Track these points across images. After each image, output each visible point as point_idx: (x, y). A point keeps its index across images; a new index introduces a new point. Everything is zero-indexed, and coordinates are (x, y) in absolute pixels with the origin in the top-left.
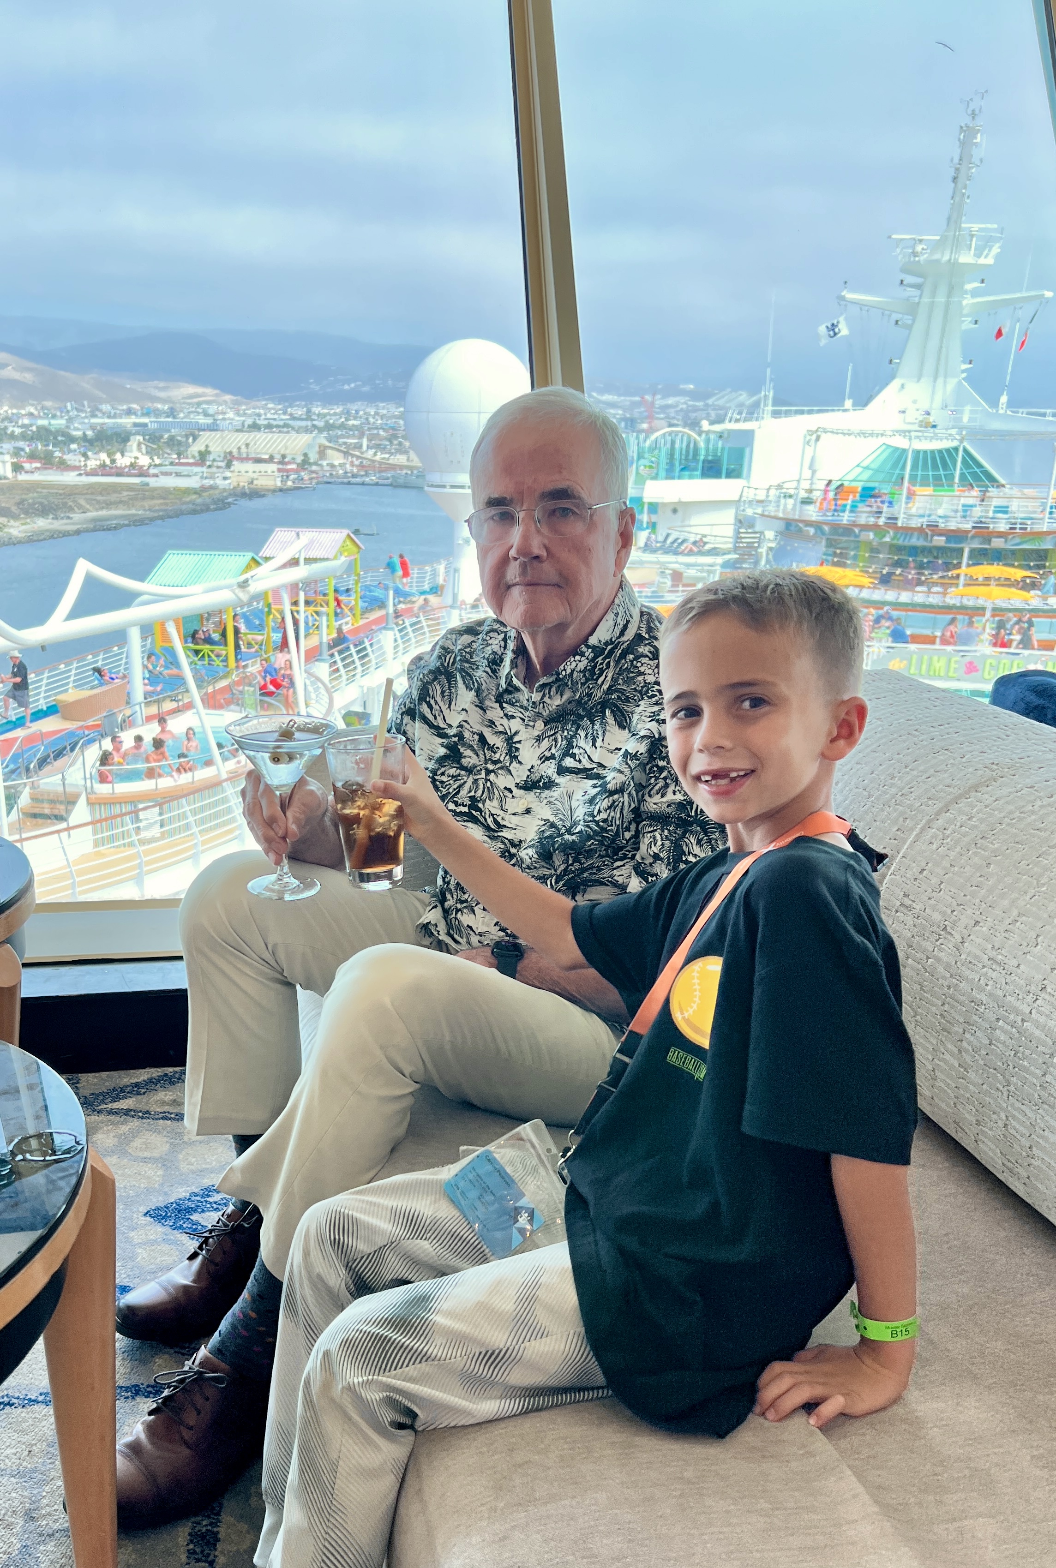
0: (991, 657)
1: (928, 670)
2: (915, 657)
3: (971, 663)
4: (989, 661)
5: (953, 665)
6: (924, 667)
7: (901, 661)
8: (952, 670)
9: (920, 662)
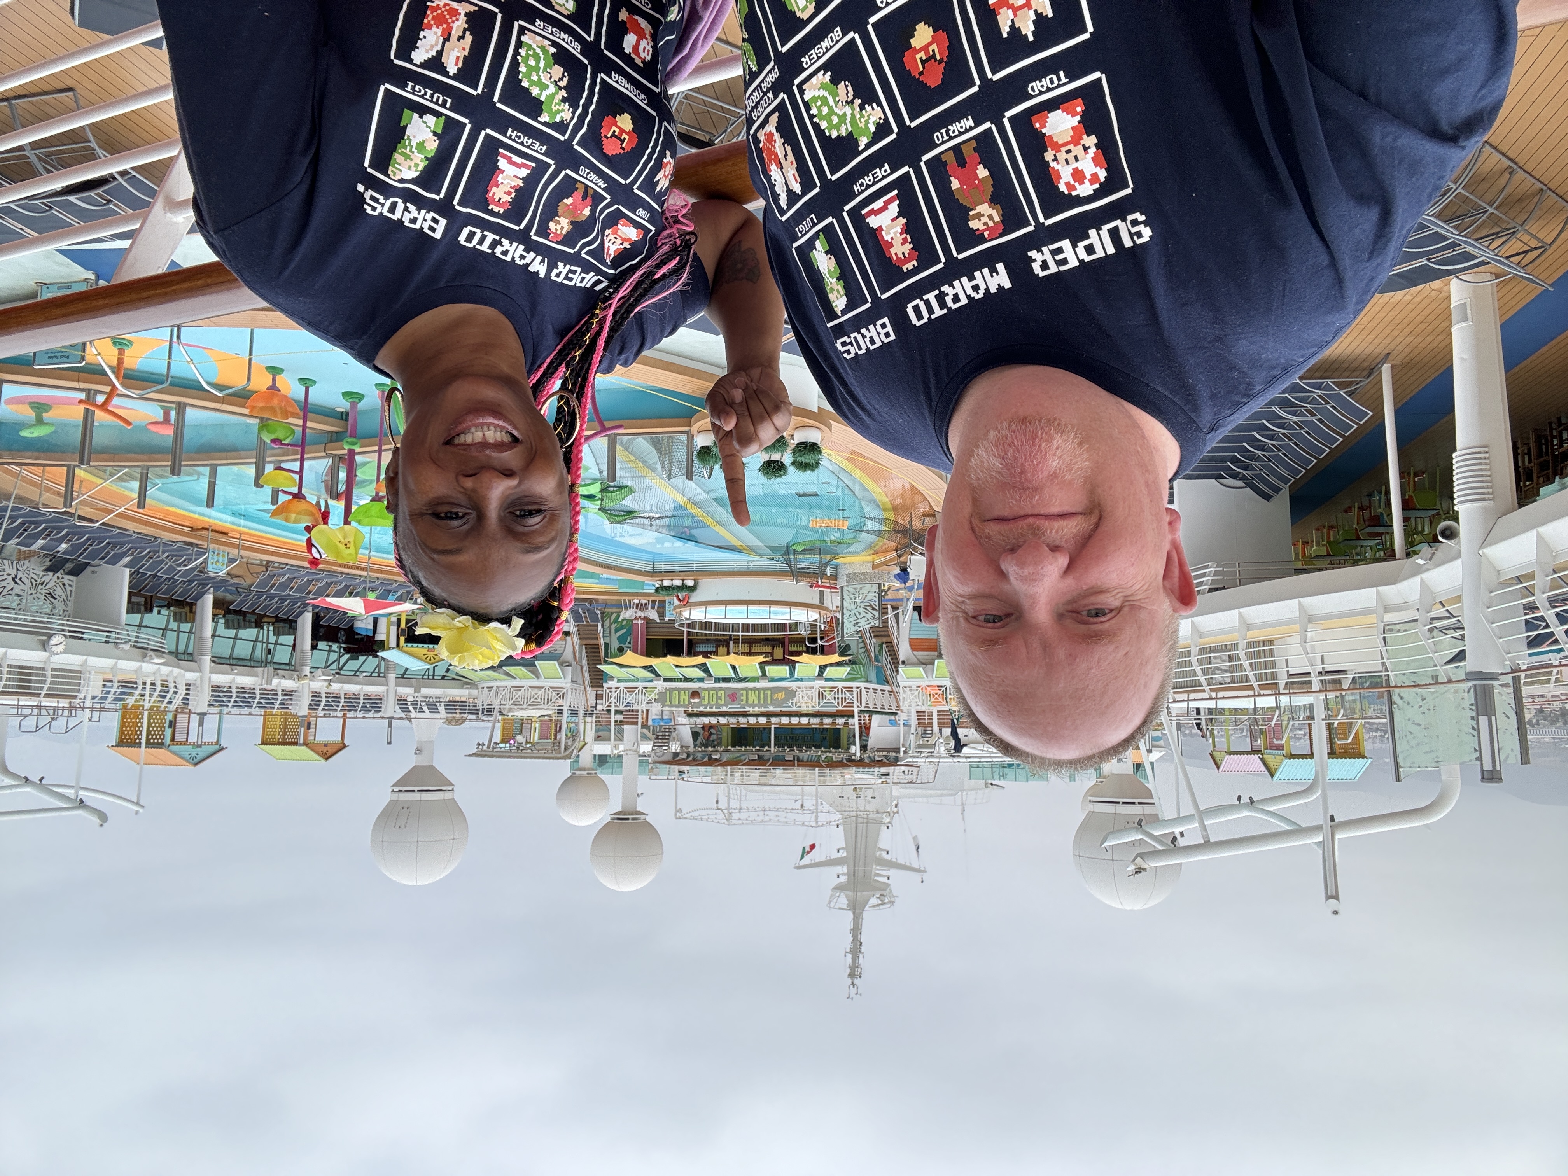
0: (722, 705)
1: (759, 693)
2: (769, 702)
3: (733, 700)
4: (723, 702)
5: (744, 698)
6: (762, 696)
7: (777, 698)
8: (745, 695)
9: (765, 699)
